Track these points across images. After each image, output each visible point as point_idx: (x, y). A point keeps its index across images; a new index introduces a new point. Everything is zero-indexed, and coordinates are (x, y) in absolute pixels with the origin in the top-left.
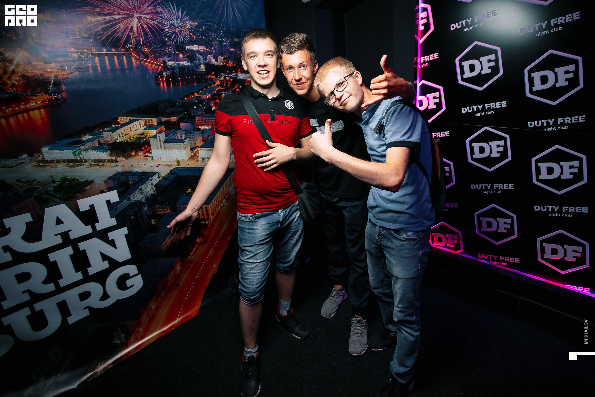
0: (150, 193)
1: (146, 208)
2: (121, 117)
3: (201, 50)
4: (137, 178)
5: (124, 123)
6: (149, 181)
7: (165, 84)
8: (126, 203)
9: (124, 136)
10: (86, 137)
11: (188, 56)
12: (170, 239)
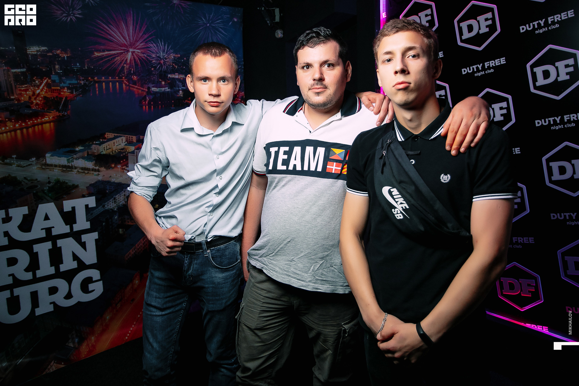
0: (122, 203)
1: (117, 217)
2: (108, 133)
3: (181, 78)
4: (114, 188)
5: (109, 139)
6: (123, 192)
7: (147, 106)
8: (101, 209)
9: (108, 149)
10: (79, 147)
11: (169, 83)
12: (133, 251)
